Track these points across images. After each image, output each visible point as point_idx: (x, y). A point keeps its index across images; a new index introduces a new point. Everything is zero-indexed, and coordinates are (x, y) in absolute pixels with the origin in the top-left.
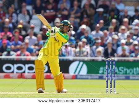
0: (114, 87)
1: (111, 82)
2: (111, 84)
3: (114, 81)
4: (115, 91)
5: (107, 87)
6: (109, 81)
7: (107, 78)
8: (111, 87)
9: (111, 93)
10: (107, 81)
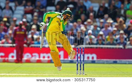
0: (83, 70)
1: (80, 65)
2: (81, 67)
3: (83, 65)
4: (84, 73)
5: (78, 70)
6: (79, 65)
7: (77, 62)
8: (81, 70)
9: (81, 74)
10: (77, 65)
